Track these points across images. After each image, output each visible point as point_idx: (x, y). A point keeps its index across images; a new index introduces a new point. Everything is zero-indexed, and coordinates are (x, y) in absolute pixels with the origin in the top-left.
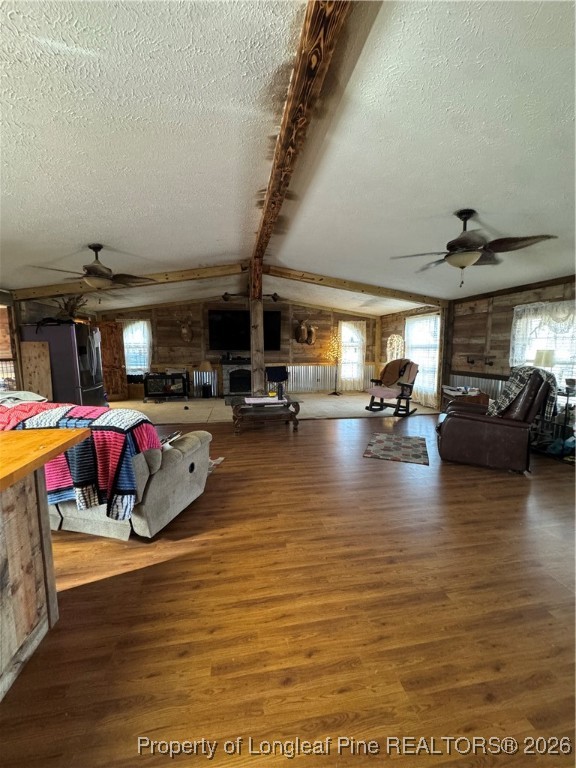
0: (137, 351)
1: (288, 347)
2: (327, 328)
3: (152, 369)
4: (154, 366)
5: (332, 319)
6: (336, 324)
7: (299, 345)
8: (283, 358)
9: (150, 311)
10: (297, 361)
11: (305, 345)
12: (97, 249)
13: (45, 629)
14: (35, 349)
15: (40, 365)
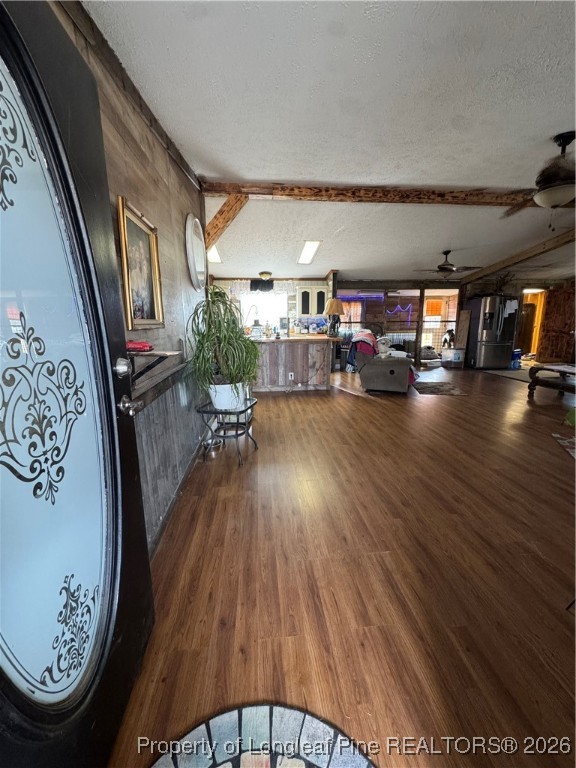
12: (447, 253)
13: (325, 388)
14: (465, 315)
15: (465, 325)
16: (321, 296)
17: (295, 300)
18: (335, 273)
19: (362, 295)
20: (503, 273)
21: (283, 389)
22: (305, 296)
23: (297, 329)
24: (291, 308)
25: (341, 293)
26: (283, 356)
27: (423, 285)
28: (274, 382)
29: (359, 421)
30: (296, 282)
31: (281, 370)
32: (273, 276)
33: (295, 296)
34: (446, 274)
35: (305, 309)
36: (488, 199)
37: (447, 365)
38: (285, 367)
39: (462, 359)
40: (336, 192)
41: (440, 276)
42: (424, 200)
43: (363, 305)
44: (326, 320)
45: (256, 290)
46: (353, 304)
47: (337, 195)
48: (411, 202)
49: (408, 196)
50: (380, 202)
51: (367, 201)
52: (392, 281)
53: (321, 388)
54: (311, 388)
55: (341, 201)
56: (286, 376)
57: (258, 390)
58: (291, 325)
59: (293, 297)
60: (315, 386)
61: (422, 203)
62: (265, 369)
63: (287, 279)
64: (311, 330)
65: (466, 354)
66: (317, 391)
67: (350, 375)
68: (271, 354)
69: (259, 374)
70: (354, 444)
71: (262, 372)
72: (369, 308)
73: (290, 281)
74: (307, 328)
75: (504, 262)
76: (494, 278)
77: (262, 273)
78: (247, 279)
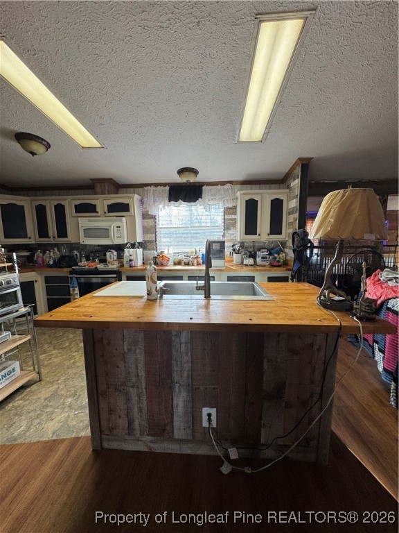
16: (277, 206)
17: (235, 213)
21: (186, 450)
22: (251, 207)
23: (236, 258)
24: (228, 225)
26: (186, 358)
28: (160, 428)
30: (236, 187)
31: (180, 401)
32: (200, 178)
33: (235, 208)
35: (251, 227)
38: (192, 390)
45: (176, 200)
56: (194, 417)
57: (116, 445)
58: (228, 251)
59: (232, 210)
62: (133, 392)
63: (223, 183)
64: (259, 260)
68: (149, 353)
69: (120, 402)
71: (128, 400)
73: (228, 186)
74: (253, 256)
77: (182, 171)
78: (164, 185)
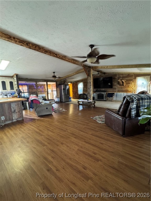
0: (80, 89)
1: (116, 87)
2: (131, 80)
3: (83, 93)
4: (84, 92)
5: (134, 77)
6: (135, 78)
7: (120, 86)
8: (114, 90)
9: (83, 80)
10: (119, 91)
11: (122, 86)
12: (54, 73)
13: (21, 119)
14: (58, 89)
15: (59, 92)
18: (17, 75)
19: (27, 83)
20: (65, 79)
22: (4, 83)
25: (20, 82)
27: (47, 81)
29: (43, 130)
34: (55, 78)
36: (67, 59)
37: (56, 102)
39: (60, 100)
40: (19, 41)
41: (53, 79)
42: (52, 55)
43: (27, 86)
44: (15, 92)
46: (24, 86)
47: (19, 42)
48: (48, 54)
49: (47, 52)
50: (37, 51)
51: (32, 49)
52: (38, 79)
53: (20, 120)
54: (15, 121)
55: (21, 45)
60: (16, 119)
61: (51, 55)
64: (8, 96)
65: (60, 99)
66: (18, 121)
67: (28, 111)
70: (48, 144)
72: (30, 87)
74: (6, 95)
75: (66, 76)
76: (63, 80)
